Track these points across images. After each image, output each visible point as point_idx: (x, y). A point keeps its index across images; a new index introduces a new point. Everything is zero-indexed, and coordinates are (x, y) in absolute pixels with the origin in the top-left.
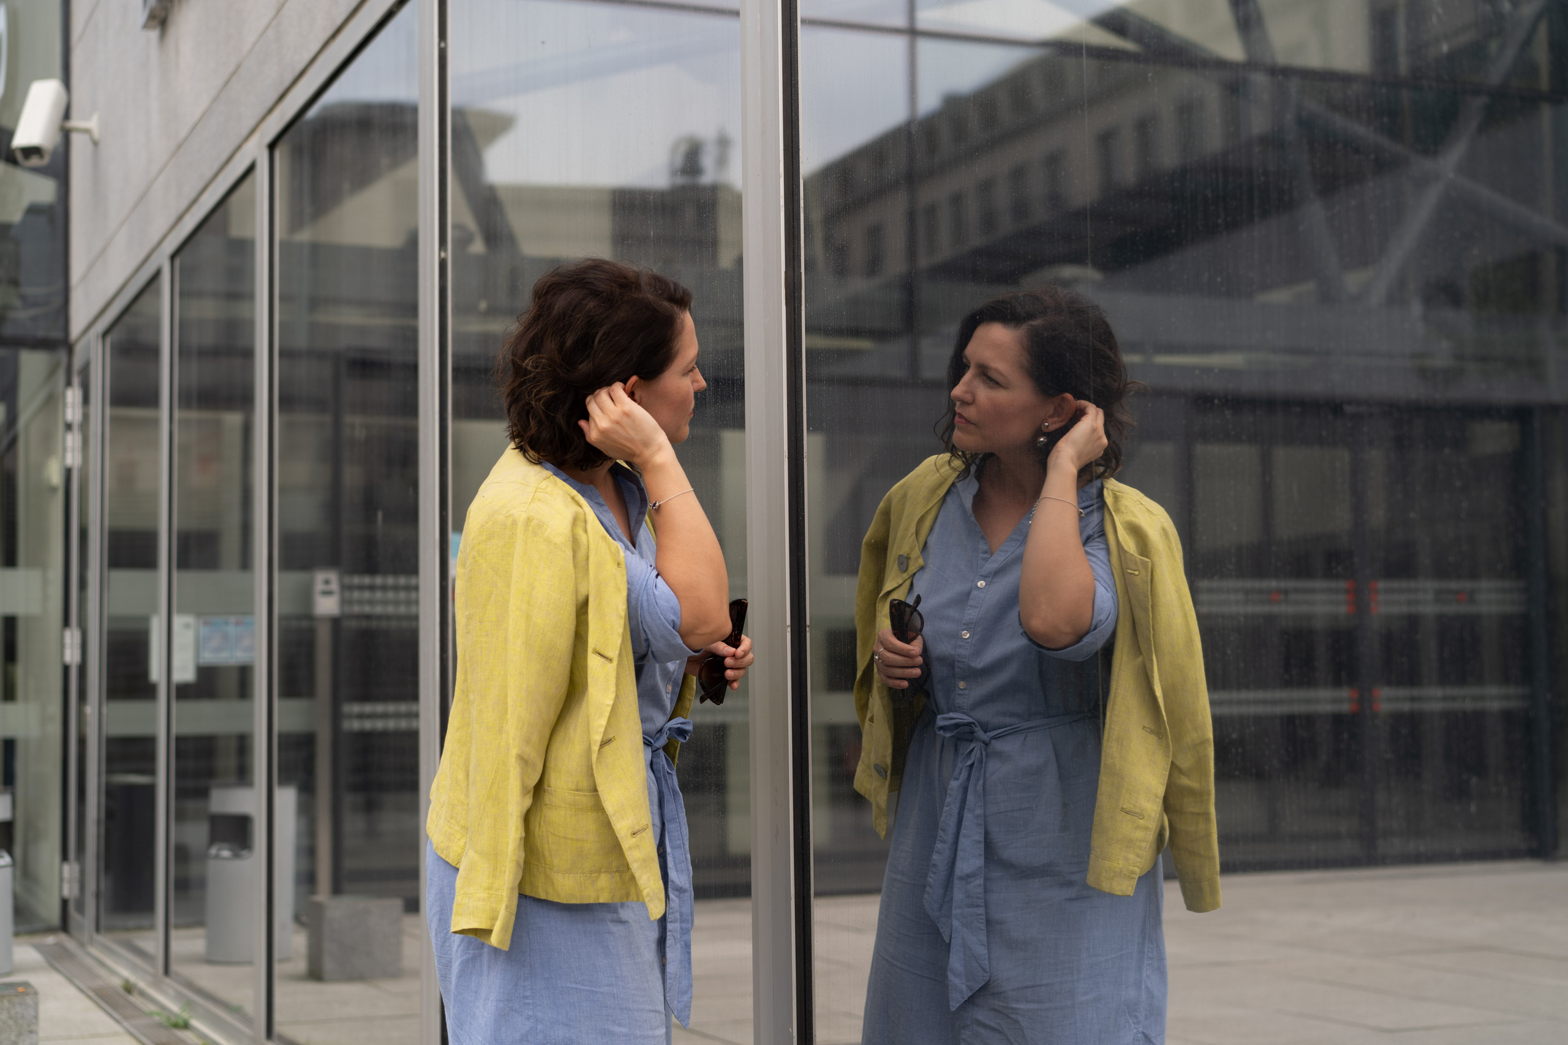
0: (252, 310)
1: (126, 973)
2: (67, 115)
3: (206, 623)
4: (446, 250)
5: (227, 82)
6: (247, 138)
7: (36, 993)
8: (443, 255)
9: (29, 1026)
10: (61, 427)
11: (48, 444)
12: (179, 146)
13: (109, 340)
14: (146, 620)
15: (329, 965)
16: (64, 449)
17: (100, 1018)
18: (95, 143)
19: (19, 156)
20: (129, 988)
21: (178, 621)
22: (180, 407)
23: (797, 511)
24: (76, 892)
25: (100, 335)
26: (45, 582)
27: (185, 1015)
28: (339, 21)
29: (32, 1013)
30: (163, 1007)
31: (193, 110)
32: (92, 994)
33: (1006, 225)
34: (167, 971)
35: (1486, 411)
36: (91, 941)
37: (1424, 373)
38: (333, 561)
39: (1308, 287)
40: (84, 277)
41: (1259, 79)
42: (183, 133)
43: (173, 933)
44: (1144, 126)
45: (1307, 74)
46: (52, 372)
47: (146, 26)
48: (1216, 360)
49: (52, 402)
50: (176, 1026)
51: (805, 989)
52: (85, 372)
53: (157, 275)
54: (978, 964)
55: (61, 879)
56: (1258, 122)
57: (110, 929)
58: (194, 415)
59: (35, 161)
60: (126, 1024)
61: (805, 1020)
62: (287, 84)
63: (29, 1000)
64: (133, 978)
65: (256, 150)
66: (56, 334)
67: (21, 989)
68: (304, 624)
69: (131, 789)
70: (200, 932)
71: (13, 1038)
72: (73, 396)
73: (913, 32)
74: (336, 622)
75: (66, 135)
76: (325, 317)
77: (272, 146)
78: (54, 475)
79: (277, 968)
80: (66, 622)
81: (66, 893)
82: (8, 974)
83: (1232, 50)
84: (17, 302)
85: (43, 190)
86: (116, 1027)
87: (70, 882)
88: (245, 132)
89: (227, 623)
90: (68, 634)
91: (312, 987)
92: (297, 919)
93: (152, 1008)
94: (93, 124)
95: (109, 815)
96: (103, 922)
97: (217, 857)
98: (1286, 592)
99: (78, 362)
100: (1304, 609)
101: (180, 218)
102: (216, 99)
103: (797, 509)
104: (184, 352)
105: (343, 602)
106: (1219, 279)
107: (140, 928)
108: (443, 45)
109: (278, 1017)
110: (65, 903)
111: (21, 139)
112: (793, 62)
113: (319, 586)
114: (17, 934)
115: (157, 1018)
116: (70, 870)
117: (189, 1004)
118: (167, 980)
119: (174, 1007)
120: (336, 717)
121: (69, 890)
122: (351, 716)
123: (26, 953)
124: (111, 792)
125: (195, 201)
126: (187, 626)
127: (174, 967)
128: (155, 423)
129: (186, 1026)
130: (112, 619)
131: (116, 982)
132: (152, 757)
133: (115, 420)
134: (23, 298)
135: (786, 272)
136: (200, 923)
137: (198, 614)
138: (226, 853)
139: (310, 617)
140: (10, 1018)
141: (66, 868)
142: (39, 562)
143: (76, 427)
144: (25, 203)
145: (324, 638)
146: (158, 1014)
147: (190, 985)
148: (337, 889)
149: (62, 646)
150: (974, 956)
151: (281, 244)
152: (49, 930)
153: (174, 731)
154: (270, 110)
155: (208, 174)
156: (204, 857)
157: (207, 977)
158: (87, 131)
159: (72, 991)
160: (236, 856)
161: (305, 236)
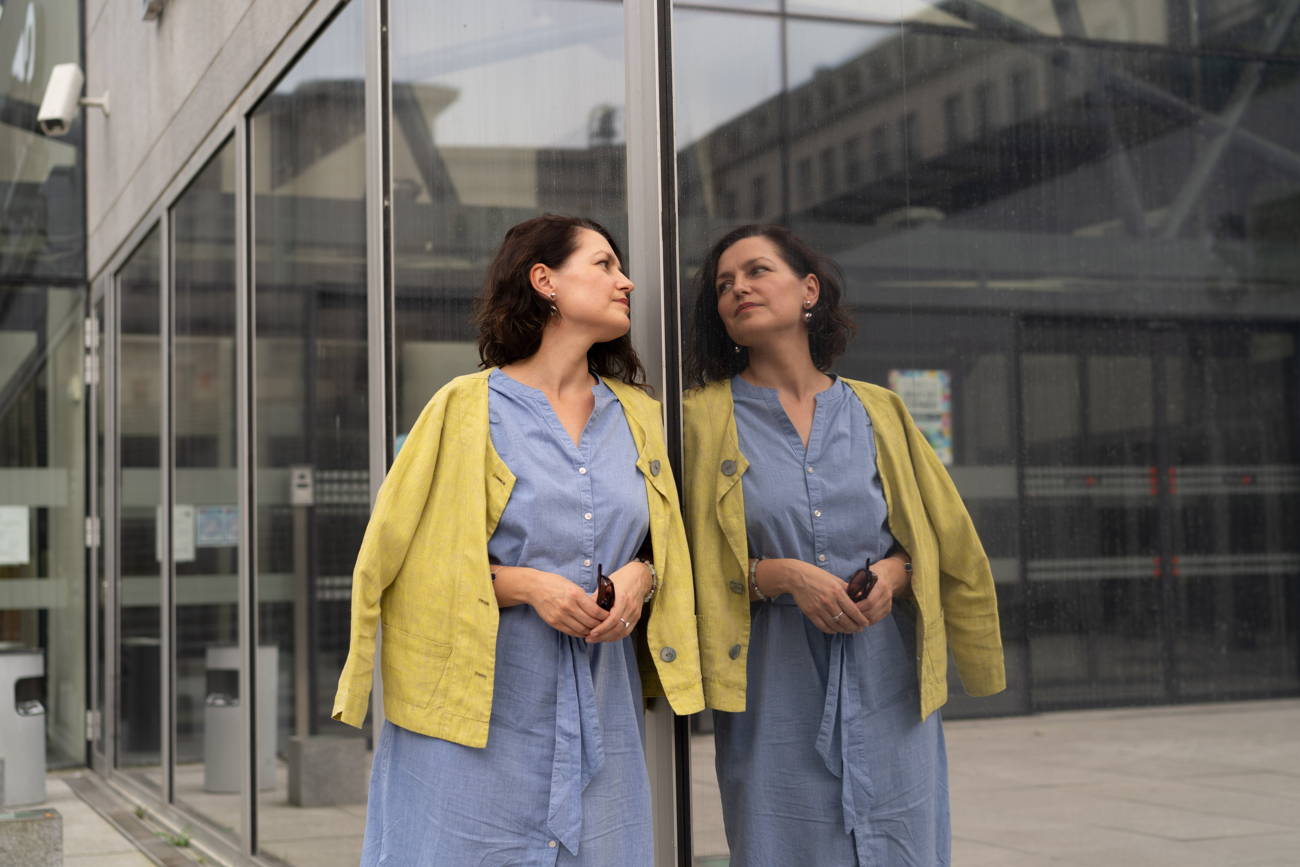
0: (234, 252)
1: (138, 801)
2: (84, 92)
3: (203, 512)
4: (389, 200)
5: (212, 63)
6: (228, 110)
7: (60, 818)
8: (386, 203)
9: (55, 845)
10: (82, 351)
11: (72, 366)
12: (174, 117)
13: (119, 278)
14: (153, 510)
15: (305, 794)
16: (85, 369)
17: (116, 839)
18: (107, 116)
19: (44, 127)
20: (141, 814)
21: (178, 511)
22: (177, 333)
23: (674, 411)
24: (98, 735)
25: (112, 275)
26: (70, 479)
27: (186, 836)
28: (301, 11)
29: (58, 834)
30: (168, 829)
31: (184, 87)
32: (110, 819)
33: (868, 175)
34: (171, 799)
35: (1265, 325)
36: (111, 775)
37: (1214, 293)
38: (306, 460)
39: (1116, 223)
40: (99, 227)
41: (1074, 51)
42: (177, 106)
43: (176, 769)
44: (983, 92)
45: (1116, 46)
46: (74, 306)
47: (146, 18)
48: (1039, 285)
49: (75, 330)
50: (178, 844)
51: (684, 808)
52: (100, 304)
53: (157, 224)
54: (865, 791)
55: (86, 725)
56: (1075, 87)
57: (126, 765)
58: (187, 340)
59: (57, 131)
60: (138, 843)
61: (685, 833)
62: (259, 63)
63: (55, 824)
64: (143, 805)
65: (235, 119)
66: (77, 274)
67: (48, 815)
68: (285, 512)
69: (142, 649)
70: (200, 767)
71: (42, 855)
72: (91, 325)
73: (783, 15)
74: (310, 510)
75: (83, 109)
76: (302, 258)
77: (248, 116)
78: (77, 391)
79: (260, 797)
80: (88, 513)
81: (90, 736)
82: (42, 803)
83: (1050, 27)
84: (44, 248)
85: (65, 155)
86: (129, 846)
87: (93, 726)
88: (226, 104)
89: (220, 512)
90: (89, 522)
91: (292, 812)
92: (280, 755)
93: (159, 830)
94: (104, 100)
95: (125, 671)
96: (120, 760)
97: (213, 705)
98: (1100, 477)
99: (95, 297)
100: (1116, 491)
101: (175, 177)
102: (203, 77)
103: (674, 409)
104: (181, 287)
105: (315, 493)
106: (1013, 213)
107: (151, 764)
108: (384, 29)
109: (261, 837)
110: (89, 744)
111: (45, 113)
112: (666, 38)
113: (296, 481)
114: (49, 770)
115: (163, 838)
116: (93, 717)
117: (189, 827)
118: (172, 807)
119: (177, 829)
120: (311, 589)
121: (92, 734)
122: (323, 588)
123: (57, 785)
124: (125, 652)
125: (186, 163)
126: (187, 514)
127: (177, 796)
128: (157, 347)
129: (187, 844)
130: (125, 509)
131: (130, 809)
132: (157, 624)
133: (125, 345)
134: (48, 244)
135: (662, 213)
136: (200, 760)
137: (196, 505)
138: (220, 702)
139: (288, 506)
140: (40, 838)
141: (90, 715)
142: (66, 463)
143: (93, 351)
144: (50, 166)
145: (300, 523)
146: (164, 835)
147: (191, 811)
148: (314, 730)
149: (84, 532)
150: (861, 785)
151: (257, 197)
152: (77, 767)
153: (175, 601)
154: (247, 86)
155: (198, 140)
156: (203, 705)
157: (204, 804)
158: (100, 106)
159: (94, 816)
160: (229, 704)
161: (284, 191)
